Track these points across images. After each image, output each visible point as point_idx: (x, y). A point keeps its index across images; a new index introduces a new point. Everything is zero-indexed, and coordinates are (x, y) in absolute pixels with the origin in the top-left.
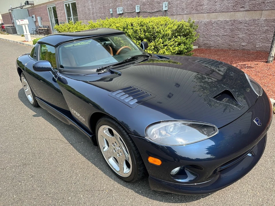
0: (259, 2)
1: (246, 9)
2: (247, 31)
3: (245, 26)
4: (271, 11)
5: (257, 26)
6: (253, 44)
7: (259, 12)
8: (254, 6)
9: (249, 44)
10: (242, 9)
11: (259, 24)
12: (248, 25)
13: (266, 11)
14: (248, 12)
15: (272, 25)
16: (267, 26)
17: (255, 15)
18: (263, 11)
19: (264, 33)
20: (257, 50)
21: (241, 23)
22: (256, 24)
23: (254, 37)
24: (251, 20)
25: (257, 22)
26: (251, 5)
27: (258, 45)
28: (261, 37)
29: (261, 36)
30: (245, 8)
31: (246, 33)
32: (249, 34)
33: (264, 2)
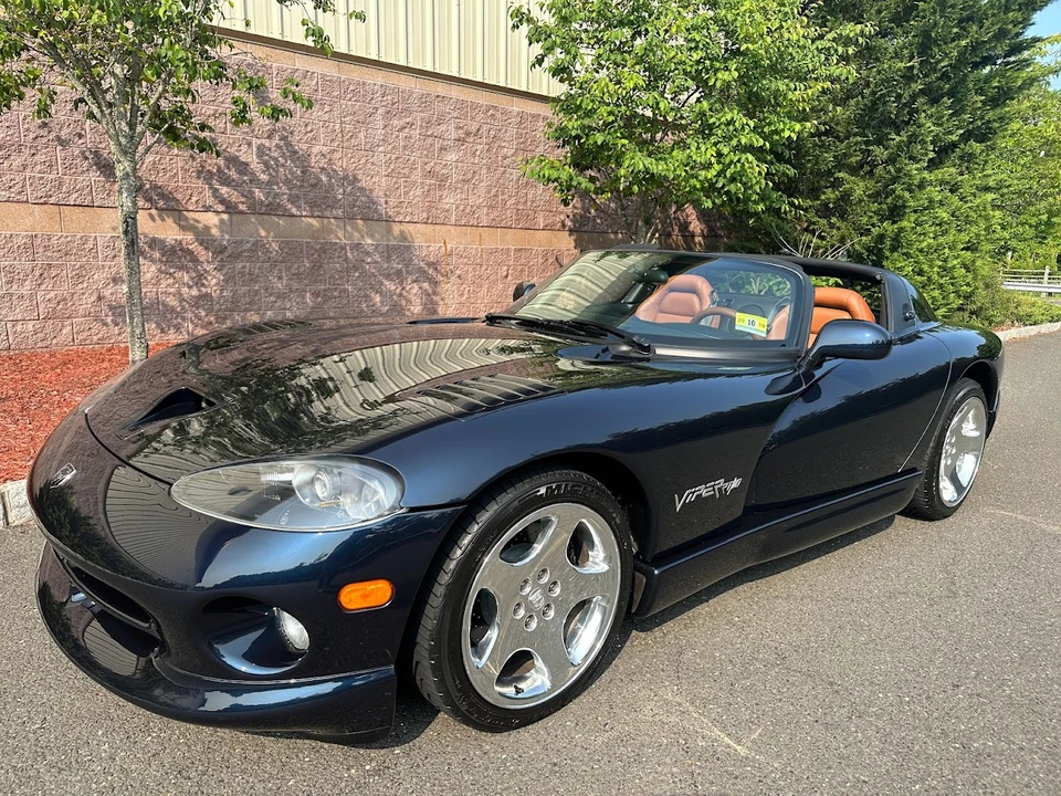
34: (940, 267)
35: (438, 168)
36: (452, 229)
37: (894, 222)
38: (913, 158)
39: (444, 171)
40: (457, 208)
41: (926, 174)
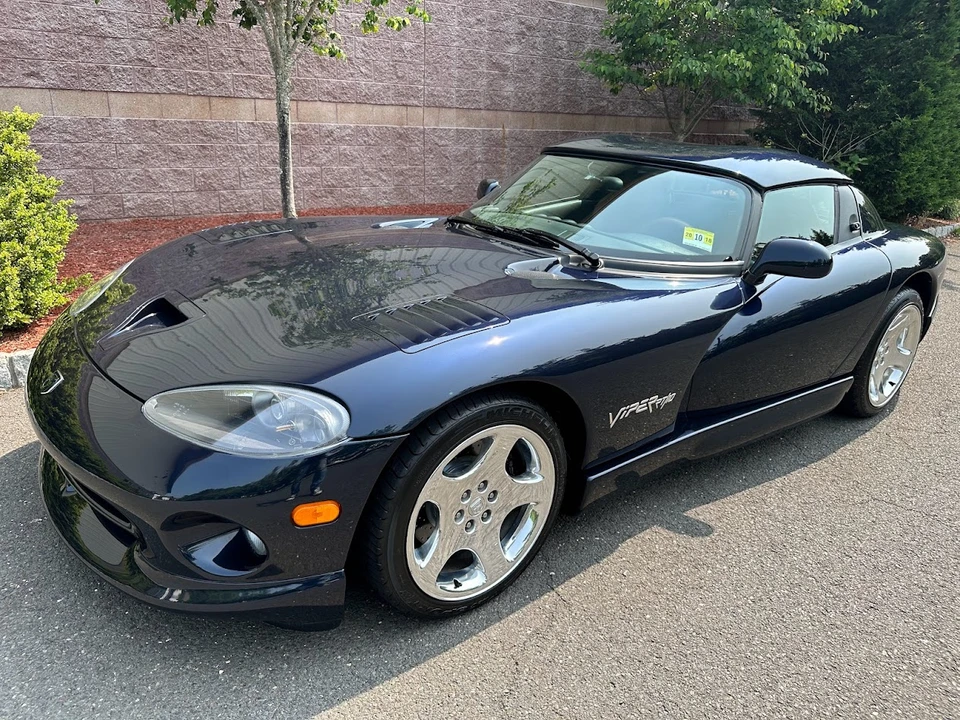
0: (91, 65)
1: (47, 82)
2: (77, 159)
3: (66, 141)
4: (134, 97)
5: (106, 140)
6: (112, 198)
7: (99, 95)
8: (76, 74)
9: (97, 199)
10: (32, 82)
11: (110, 134)
12: (73, 137)
13: (119, 96)
14: (57, 92)
15: (152, 138)
16: (139, 140)
17: (90, 107)
18: (112, 96)
19: (136, 162)
20: (130, 217)
21: (47, 128)
22: (100, 135)
23: (109, 177)
24: (78, 122)
25: (102, 130)
26: (62, 69)
27: (128, 201)
28: (132, 177)
29: (130, 173)
30: (42, 78)
31: (74, 165)
32: (89, 167)
33: (104, 68)
34: (951, 157)
35: (502, 60)
36: (510, 114)
37: (914, 116)
38: (939, 56)
39: (506, 62)
40: (516, 95)
41: (949, 71)
